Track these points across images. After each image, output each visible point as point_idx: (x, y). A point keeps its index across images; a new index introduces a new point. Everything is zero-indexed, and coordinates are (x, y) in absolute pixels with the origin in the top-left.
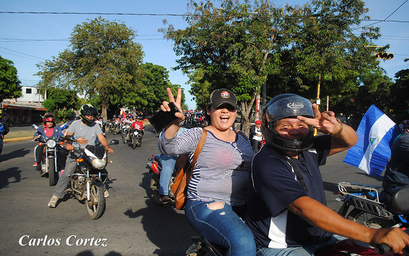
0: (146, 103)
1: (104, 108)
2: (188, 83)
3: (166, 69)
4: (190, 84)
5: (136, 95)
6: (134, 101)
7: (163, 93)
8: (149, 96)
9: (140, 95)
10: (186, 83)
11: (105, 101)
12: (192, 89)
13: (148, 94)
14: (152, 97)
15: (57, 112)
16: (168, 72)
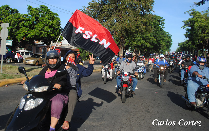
0: (149, 45)
1: (121, 48)
2: (184, 27)
3: (162, 18)
4: (185, 28)
5: (141, 39)
6: (140, 44)
7: (160, 37)
8: (151, 40)
9: (144, 39)
10: (181, 28)
11: (122, 43)
12: (186, 33)
13: (150, 38)
14: (153, 40)
15: (85, 52)
16: (164, 20)
